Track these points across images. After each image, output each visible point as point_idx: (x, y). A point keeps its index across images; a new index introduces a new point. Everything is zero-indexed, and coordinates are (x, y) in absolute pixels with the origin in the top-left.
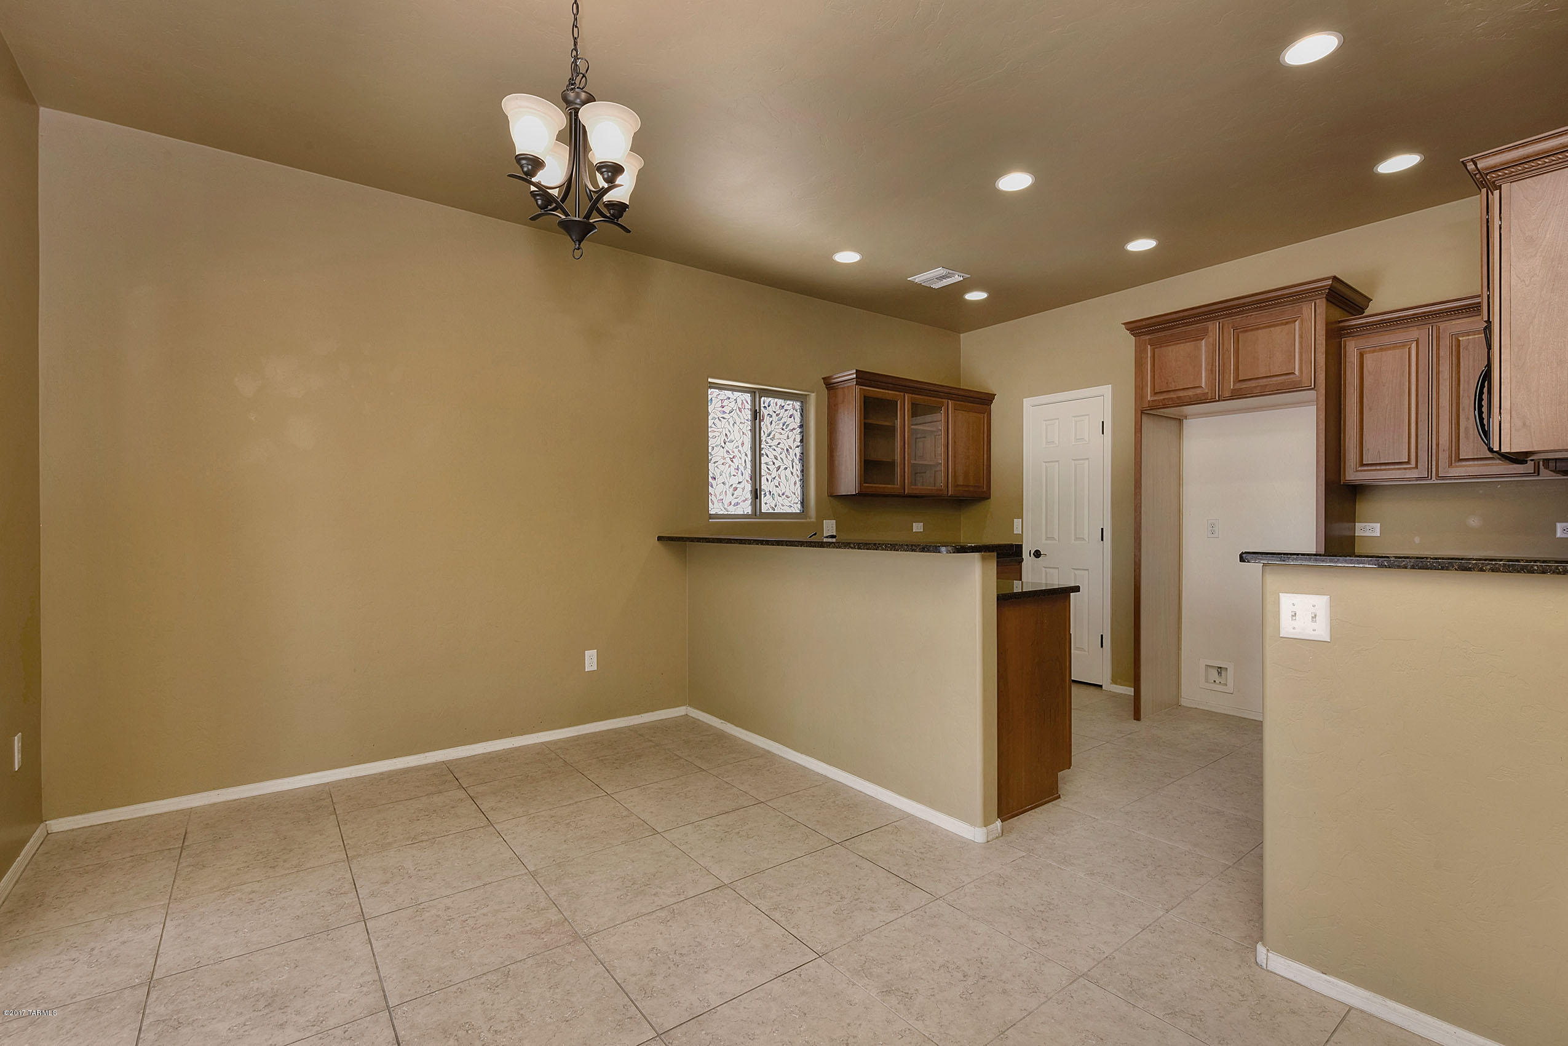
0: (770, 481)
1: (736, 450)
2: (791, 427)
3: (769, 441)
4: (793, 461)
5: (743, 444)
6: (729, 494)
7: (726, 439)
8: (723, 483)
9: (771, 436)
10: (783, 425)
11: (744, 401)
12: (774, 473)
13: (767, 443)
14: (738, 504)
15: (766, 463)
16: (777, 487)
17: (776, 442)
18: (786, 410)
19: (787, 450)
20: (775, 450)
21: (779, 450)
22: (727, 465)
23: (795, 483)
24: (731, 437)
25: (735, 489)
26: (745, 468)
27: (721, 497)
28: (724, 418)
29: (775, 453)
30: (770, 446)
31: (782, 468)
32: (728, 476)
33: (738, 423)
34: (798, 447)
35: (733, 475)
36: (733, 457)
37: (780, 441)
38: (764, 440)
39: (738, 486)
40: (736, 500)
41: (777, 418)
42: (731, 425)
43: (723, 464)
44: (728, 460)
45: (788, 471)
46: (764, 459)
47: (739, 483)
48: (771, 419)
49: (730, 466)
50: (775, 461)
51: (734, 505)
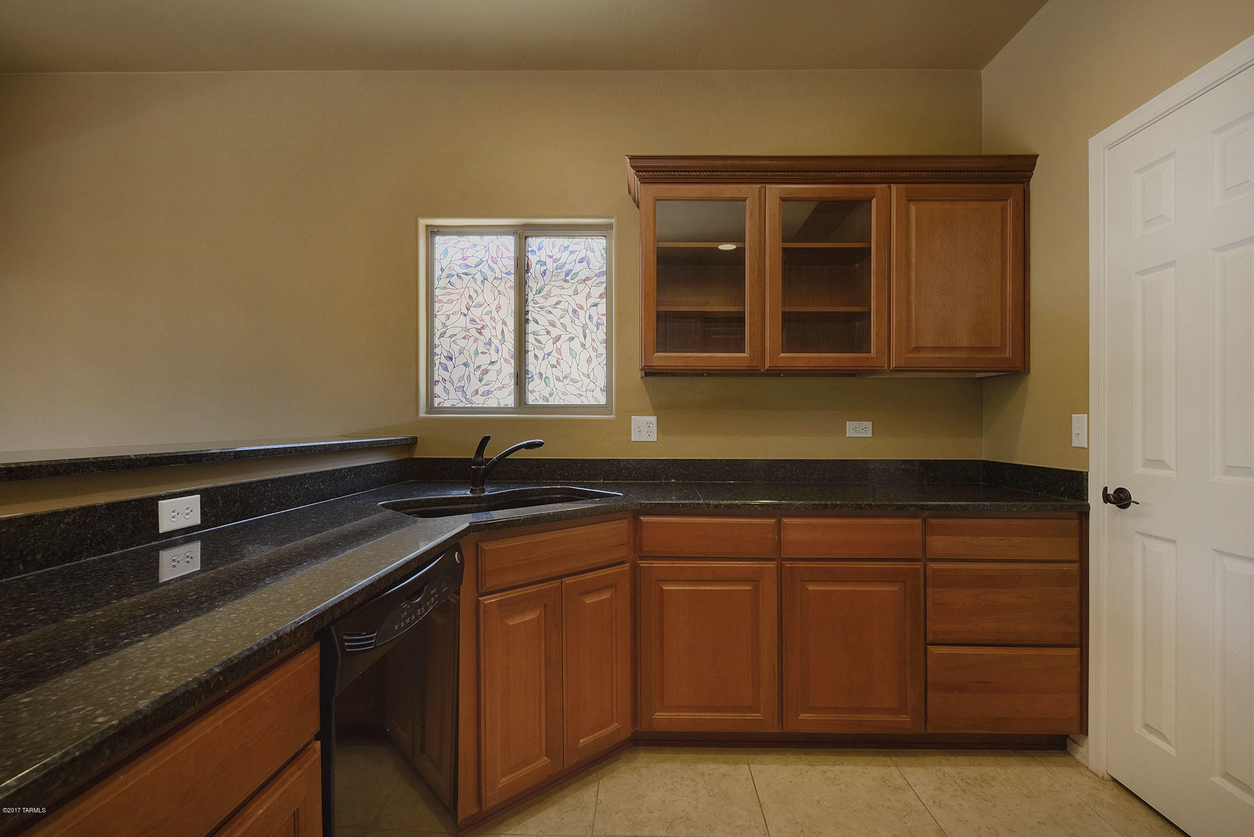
0: (540, 358)
1: (487, 319)
2: (582, 276)
3: (538, 298)
4: (585, 327)
5: (498, 308)
6: (474, 379)
7: (470, 303)
8: (463, 364)
9: (544, 293)
10: (567, 275)
11: (501, 247)
12: (549, 347)
13: (536, 303)
14: (489, 392)
15: (534, 333)
16: (554, 366)
17: (552, 301)
18: (572, 253)
19: (574, 311)
20: (550, 312)
21: (558, 312)
22: (472, 339)
23: (589, 361)
24: (480, 299)
25: (486, 372)
26: (503, 341)
27: (461, 384)
28: (466, 274)
29: (550, 317)
30: (541, 308)
31: (564, 338)
32: (472, 354)
33: (490, 279)
34: (596, 305)
35: (483, 353)
36: (483, 328)
37: (561, 299)
38: (529, 300)
39: (490, 367)
40: (487, 388)
41: (555, 265)
42: (479, 282)
43: (464, 338)
44: (473, 332)
45: (576, 345)
46: (531, 327)
47: (492, 363)
48: (544, 268)
49: (476, 340)
50: (550, 328)
51: (483, 395)
